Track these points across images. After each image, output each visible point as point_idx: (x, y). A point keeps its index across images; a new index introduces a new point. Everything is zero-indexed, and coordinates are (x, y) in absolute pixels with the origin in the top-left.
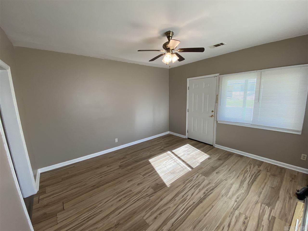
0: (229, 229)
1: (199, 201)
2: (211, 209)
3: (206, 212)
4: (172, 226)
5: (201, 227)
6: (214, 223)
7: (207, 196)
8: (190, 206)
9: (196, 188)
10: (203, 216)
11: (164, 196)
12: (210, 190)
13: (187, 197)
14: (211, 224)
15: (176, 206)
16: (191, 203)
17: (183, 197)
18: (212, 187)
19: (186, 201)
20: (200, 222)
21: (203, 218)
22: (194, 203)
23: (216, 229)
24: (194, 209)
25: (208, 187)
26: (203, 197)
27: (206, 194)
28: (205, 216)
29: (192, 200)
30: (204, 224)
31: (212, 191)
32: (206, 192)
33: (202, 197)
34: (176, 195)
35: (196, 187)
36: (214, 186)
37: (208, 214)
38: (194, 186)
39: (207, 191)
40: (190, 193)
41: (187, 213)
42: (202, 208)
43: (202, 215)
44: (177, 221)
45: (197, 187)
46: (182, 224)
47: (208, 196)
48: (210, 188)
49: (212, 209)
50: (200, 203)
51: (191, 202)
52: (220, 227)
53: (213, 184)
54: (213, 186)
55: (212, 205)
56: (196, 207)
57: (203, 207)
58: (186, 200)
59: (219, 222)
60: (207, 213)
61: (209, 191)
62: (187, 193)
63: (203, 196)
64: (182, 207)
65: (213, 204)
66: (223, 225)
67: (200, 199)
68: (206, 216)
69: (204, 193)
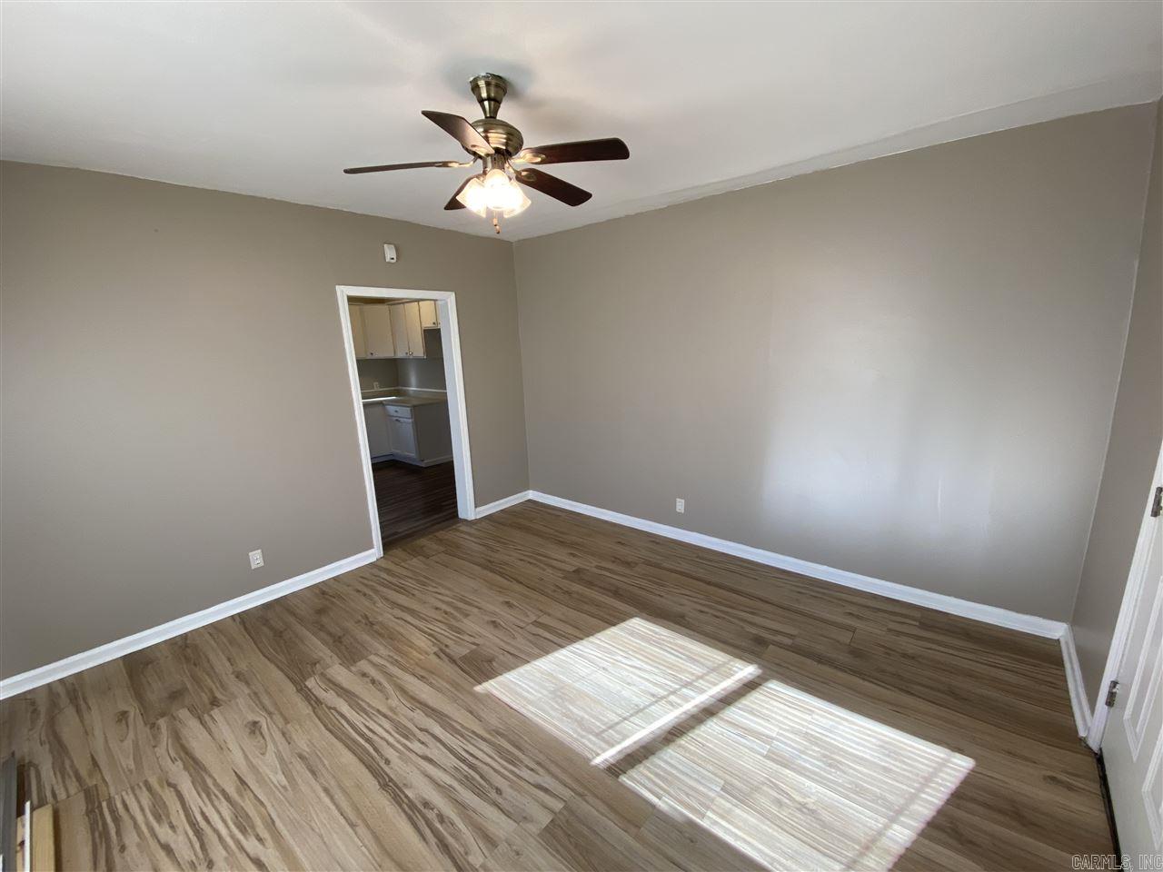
0: (248, 859)
1: (391, 780)
2: (342, 815)
3: (339, 796)
4: (330, 708)
5: (295, 773)
6: (291, 816)
7: (409, 812)
8: (376, 750)
9: (458, 775)
10: (327, 785)
11: (434, 682)
12: (445, 833)
13: (419, 740)
14: (290, 804)
15: (389, 714)
16: (390, 754)
17: (421, 730)
18: (462, 850)
19: (402, 739)
20: (313, 773)
21: (321, 784)
22: (388, 762)
23: (270, 815)
24: (361, 760)
25: (461, 825)
26: (406, 796)
27: (420, 812)
28: (326, 790)
29: (400, 758)
30: (300, 781)
31: (433, 840)
32: (431, 815)
33: (407, 792)
34: (433, 710)
35: (466, 776)
36: (470, 858)
37: (327, 800)
38: (471, 766)
39: (441, 818)
40: (436, 752)
41: (354, 741)
42: (359, 786)
43: (333, 782)
44: (339, 717)
45: (467, 782)
46: (323, 728)
47: (410, 819)
48: (457, 839)
49: (343, 821)
50: (379, 782)
51: (394, 752)
52: (269, 831)
53: (481, 860)
54: (466, 853)
55: (359, 822)
56: (368, 767)
57: (360, 788)
58: (406, 737)
59: (284, 832)
60: (332, 798)
61: (438, 825)
62: (438, 744)
63: (410, 795)
64: (381, 729)
65: (362, 830)
66: (269, 842)
67: (401, 785)
68: (323, 795)
69: (426, 804)
